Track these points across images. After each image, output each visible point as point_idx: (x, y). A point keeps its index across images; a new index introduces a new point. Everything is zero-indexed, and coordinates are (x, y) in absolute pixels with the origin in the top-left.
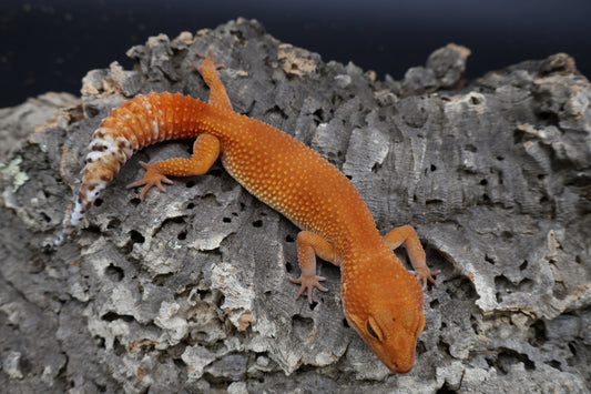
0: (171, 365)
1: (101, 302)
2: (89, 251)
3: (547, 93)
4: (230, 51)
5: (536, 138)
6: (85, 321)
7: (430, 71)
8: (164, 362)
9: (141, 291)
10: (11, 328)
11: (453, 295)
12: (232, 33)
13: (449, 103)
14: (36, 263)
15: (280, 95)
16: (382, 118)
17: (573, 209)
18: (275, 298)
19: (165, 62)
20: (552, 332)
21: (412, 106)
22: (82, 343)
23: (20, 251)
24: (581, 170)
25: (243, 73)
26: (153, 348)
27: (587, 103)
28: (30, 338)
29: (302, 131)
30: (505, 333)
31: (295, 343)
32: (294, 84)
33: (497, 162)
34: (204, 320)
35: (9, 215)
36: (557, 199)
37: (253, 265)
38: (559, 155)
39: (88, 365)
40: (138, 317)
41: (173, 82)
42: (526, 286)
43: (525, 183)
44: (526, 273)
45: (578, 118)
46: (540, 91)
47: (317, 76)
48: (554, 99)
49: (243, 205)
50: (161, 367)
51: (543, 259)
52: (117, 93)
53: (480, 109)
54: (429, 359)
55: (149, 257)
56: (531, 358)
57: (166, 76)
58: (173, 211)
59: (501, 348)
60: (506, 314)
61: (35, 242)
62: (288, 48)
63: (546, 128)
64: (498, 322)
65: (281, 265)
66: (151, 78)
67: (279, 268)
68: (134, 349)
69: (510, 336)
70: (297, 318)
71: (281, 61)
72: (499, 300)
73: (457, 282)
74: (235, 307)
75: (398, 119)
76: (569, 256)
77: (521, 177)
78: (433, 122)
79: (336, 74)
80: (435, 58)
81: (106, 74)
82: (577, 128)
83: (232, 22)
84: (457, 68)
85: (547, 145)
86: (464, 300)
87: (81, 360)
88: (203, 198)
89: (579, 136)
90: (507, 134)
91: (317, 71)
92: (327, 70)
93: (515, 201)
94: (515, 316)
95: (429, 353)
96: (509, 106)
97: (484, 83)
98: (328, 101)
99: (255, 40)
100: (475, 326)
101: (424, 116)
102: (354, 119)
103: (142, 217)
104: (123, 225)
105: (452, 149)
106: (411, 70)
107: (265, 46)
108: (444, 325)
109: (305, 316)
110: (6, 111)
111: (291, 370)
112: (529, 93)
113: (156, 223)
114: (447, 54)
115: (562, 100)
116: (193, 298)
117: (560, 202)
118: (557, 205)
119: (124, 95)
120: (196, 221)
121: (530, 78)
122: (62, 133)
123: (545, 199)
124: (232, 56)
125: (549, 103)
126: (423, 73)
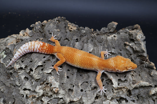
0: (40, 101)
1: (23, 86)
2: (20, 73)
3: (132, 34)
5: (129, 45)
6: (19, 91)
7: (107, 28)
8: (38, 101)
9: (32, 83)
10: (2, 93)
11: (108, 84)
12: (57, 20)
13: (109, 37)
14: (8, 77)
15: (68, 35)
16: (92, 41)
17: (138, 63)
18: (64, 85)
19: (39, 28)
20: (132, 93)
21: (100, 38)
22: (18, 96)
23: (4, 74)
24: (140, 53)
25: (59, 30)
26: (35, 97)
27: (141, 37)
28: (6, 95)
29: (72, 44)
30: (121, 93)
31: (69, 96)
32: (71, 32)
33: (120, 51)
34: (47, 90)
35: (2, 65)
37: (59, 77)
38: (135, 49)
39: (20, 101)
40: (31, 90)
41: (42, 33)
42: (126, 82)
44: (126, 78)
45: (139, 40)
46: (130, 34)
47: (77, 31)
50: (37, 102)
51: (130, 75)
52: (28, 36)
53: (116, 38)
54: (102, 99)
55: (34, 75)
56: (127, 99)
57: (40, 31)
58: (40, 64)
59: (120, 97)
60: (121, 88)
61: (8, 71)
62: (70, 24)
63: (132, 43)
64: (119, 90)
65: (66, 76)
66: (36, 32)
67: (65, 77)
68: (30, 97)
69: (122, 94)
70: (70, 90)
71: (68, 27)
72: (119, 85)
73: (109, 81)
74: (54, 87)
75: (96, 41)
76: (137, 74)
77: (126, 55)
78: (105, 42)
79: (82, 30)
80: (109, 25)
81: (25, 31)
82: (139, 43)
83: (57, 18)
84: (114, 28)
85: (132, 47)
86: (110, 85)
87: (18, 100)
88: (47, 60)
89: (139, 45)
90: (122, 44)
91: (77, 29)
92: (80, 29)
94: (123, 89)
95: (101, 98)
96: (123, 38)
98: (79, 36)
99: (62, 22)
100: (113, 91)
101: (103, 40)
102: (85, 41)
103: (32, 65)
104: (28, 67)
105: (109, 48)
106: (103, 28)
107: (65, 23)
109: (72, 89)
110: (3, 39)
111: (68, 102)
112: (128, 34)
113: (36, 67)
114: (112, 24)
115: (135, 36)
116: (45, 85)
117: (135, 61)
119: (29, 36)
120: (46, 66)
121: (128, 31)
122: (14, 45)
123: (132, 60)
124: (56, 26)
125: (133, 37)
126: (106, 29)
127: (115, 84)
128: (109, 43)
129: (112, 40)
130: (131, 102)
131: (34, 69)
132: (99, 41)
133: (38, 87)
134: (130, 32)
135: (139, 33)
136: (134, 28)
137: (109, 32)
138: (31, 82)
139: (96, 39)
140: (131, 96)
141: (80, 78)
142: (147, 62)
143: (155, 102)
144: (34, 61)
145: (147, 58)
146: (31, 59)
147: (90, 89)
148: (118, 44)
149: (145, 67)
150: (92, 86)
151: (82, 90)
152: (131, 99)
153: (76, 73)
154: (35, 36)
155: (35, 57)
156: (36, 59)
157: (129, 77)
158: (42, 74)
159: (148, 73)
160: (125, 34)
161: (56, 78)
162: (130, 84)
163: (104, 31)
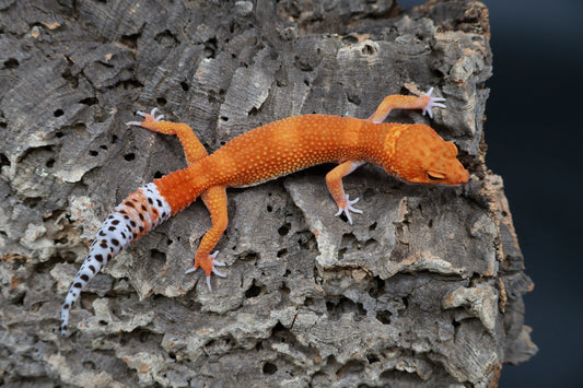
127: (327, 253)
128: (341, 75)
129: (356, 63)
130: (375, 322)
131: (13, 159)
132: (304, 62)
133: (33, 231)
134: (439, 37)
135: (469, 51)
136: (462, 19)
137: (367, 11)
139: (291, 49)
140: (381, 298)
142: (473, 176)
143: (460, 329)
144: (13, 129)
145: (482, 158)
146: (3, 116)
147: (231, 261)
148: (377, 87)
149: (462, 196)
150: (239, 251)
152: (380, 307)
154: (25, 8)
155: (15, 110)
156: (20, 121)
157: (387, 233)
158: (50, 183)
159: (463, 223)
160: (416, 45)
161: (99, 205)
162: (381, 259)
163: (348, 5)
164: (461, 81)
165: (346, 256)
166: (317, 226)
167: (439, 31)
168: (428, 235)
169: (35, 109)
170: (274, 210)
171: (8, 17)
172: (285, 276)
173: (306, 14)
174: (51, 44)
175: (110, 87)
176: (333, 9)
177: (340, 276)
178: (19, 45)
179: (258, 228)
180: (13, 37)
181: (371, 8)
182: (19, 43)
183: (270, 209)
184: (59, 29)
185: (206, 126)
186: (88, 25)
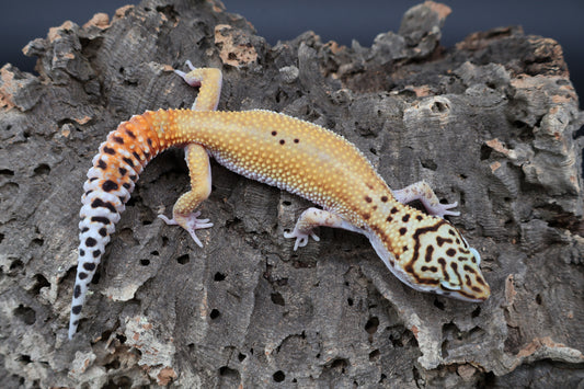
3: (523, 100)
4: (155, 36)
5: (505, 157)
11: (397, 343)
12: (159, 9)
13: (409, 109)
16: (331, 125)
17: (540, 239)
18: (199, 351)
19: (70, 61)
21: (368, 107)
24: (554, 197)
25: (168, 68)
27: (567, 120)
30: (450, 383)
32: (230, 77)
33: (460, 182)
34: (126, 366)
36: (523, 226)
37: (173, 315)
38: (530, 178)
40: (52, 365)
42: (477, 334)
43: (490, 205)
44: (478, 322)
45: (556, 138)
46: (516, 96)
47: (259, 68)
48: (531, 109)
49: (165, 239)
51: (497, 308)
52: (10, 107)
57: (71, 76)
62: (226, 30)
63: (519, 146)
64: (444, 372)
65: (204, 316)
66: (56, 81)
67: (202, 321)
70: (224, 371)
71: (219, 46)
72: (445, 354)
74: (153, 363)
75: (349, 126)
76: (529, 293)
77: (487, 197)
78: (390, 129)
80: (411, 17)
82: (553, 150)
84: (433, 36)
85: (516, 167)
86: (407, 349)
89: (554, 159)
90: (474, 149)
91: (259, 61)
92: (273, 55)
93: (477, 223)
94: (461, 368)
96: (480, 111)
97: (456, 72)
99: (189, 15)
101: (380, 121)
103: (45, 263)
104: (26, 268)
105: (409, 165)
106: (380, 36)
107: (200, 23)
108: (383, 376)
109: (233, 368)
112: (503, 96)
113: (60, 271)
114: (424, 13)
115: (540, 113)
117: (526, 230)
118: (523, 234)
119: (19, 110)
121: (507, 75)
123: (510, 222)
124: (158, 43)
125: (526, 113)
126: (394, 40)
127: (429, 353)
128: (409, 139)
129: (426, 124)
131: (54, 280)
132: (364, 126)
133: (81, 360)
134: (516, 84)
135: (559, 99)
136: (532, 59)
137: (410, 57)
138: (45, 330)
139: (348, 114)
141: (273, 312)
142: (577, 237)
144: (52, 246)
146: (38, 231)
147: (317, 373)
149: (571, 263)
150: (325, 360)
151: (279, 377)
153: (252, 295)
154: (51, 105)
155: (52, 224)
156: (59, 236)
157: (496, 319)
158: (96, 302)
159: (578, 297)
160: (491, 96)
161: (158, 324)
162: (492, 351)
163: (388, 52)
164: (557, 134)
165: (451, 352)
166: (414, 321)
167: (512, 76)
168: (540, 314)
169: (75, 220)
170: (356, 302)
171: (33, 117)
172: (381, 381)
173: (345, 68)
174: (84, 141)
175: (153, 182)
176: (373, 58)
177: (443, 374)
178: (48, 147)
179: (342, 329)
180: (42, 139)
181: (413, 52)
182: (49, 145)
183: (351, 302)
184: (90, 123)
185: (265, 212)
186: (117, 111)
